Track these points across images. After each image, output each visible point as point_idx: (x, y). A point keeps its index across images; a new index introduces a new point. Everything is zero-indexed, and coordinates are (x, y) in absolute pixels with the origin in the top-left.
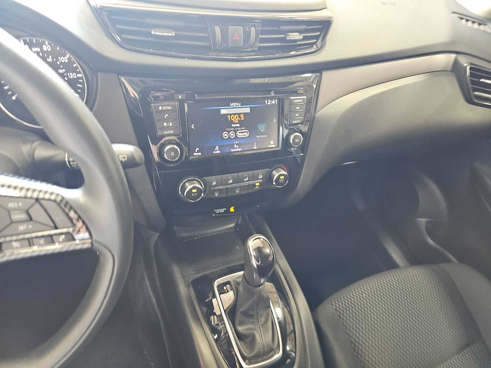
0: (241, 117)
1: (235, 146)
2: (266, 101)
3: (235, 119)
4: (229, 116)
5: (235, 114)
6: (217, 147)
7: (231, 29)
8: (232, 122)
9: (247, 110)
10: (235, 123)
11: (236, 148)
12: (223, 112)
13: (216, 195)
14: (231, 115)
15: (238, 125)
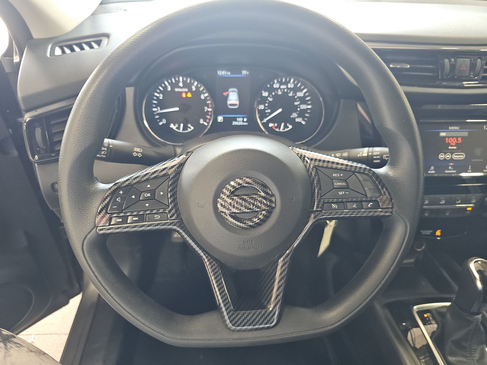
0: (458, 140)
1: (450, 168)
2: (485, 126)
3: (453, 141)
4: (447, 139)
5: (453, 137)
6: (432, 168)
7: (460, 60)
8: (449, 145)
9: (466, 134)
10: (452, 146)
11: (450, 170)
12: (443, 134)
13: (426, 215)
14: (449, 137)
15: (455, 148)
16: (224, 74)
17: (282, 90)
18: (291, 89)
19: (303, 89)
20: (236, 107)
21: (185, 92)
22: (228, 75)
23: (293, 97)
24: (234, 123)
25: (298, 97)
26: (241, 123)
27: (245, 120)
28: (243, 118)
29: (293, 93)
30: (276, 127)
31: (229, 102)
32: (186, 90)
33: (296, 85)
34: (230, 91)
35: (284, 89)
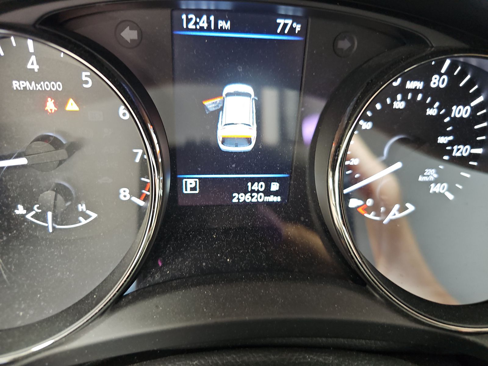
16: (205, 25)
17: (410, 96)
18: (437, 94)
19: (477, 94)
20: (249, 148)
21: (53, 94)
22: (222, 30)
23: (440, 118)
24: (239, 198)
25: (454, 120)
26: (260, 198)
27: (275, 187)
28: (268, 182)
29: (439, 109)
30: (368, 210)
31: (222, 132)
32: (58, 86)
33: (454, 80)
34: (228, 95)
35: (415, 92)
